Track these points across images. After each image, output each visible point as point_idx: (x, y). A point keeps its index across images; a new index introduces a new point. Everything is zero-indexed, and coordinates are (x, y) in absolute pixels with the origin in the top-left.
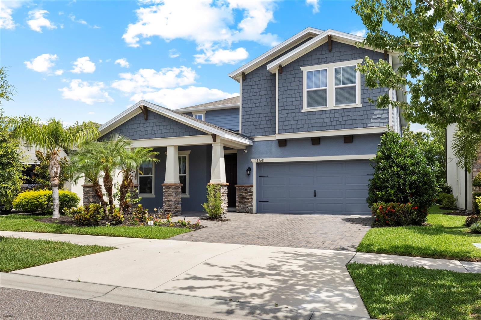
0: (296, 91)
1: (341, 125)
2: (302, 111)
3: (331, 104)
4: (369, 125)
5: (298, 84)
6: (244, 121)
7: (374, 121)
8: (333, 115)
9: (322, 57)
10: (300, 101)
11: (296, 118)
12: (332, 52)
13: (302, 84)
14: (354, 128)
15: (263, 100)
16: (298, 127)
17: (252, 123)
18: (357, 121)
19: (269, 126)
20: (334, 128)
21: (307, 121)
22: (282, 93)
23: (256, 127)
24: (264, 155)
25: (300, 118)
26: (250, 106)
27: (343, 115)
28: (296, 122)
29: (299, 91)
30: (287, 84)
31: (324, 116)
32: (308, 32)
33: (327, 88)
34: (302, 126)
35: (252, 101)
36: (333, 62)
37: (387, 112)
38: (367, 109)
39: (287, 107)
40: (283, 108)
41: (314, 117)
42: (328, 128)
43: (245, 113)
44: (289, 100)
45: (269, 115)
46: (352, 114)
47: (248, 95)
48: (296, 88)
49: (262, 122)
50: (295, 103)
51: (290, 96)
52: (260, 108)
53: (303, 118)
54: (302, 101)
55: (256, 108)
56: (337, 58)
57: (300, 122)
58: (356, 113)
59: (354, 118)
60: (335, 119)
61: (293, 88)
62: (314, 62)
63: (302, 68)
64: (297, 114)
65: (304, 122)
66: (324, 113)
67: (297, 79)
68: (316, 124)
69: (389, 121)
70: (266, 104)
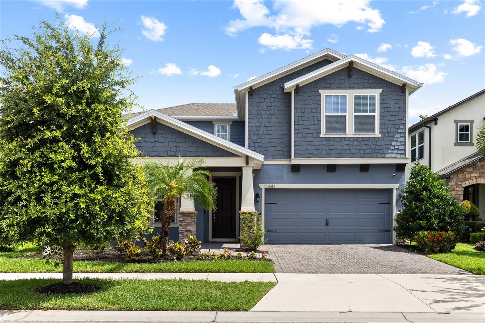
0: (313, 115)
1: (360, 154)
2: (321, 136)
3: (350, 131)
4: (387, 156)
5: (316, 107)
6: (251, 141)
7: (391, 151)
8: (352, 143)
9: (341, 82)
10: (318, 125)
11: (314, 143)
12: (351, 78)
13: (321, 108)
14: (373, 157)
15: (272, 120)
16: (316, 152)
17: (260, 145)
18: (376, 151)
19: (280, 149)
20: (353, 156)
21: (326, 147)
22: (298, 115)
23: (266, 149)
24: (275, 181)
25: (318, 143)
26: (258, 125)
27: (362, 143)
28: (313, 147)
29: (317, 114)
30: (305, 106)
31: (343, 143)
32: (327, 53)
33: (347, 114)
34: (320, 152)
35: (260, 120)
36: (353, 88)
37: (403, 144)
38: (385, 139)
39: (304, 131)
40: (300, 131)
41: (333, 143)
42: (347, 155)
43: (252, 133)
44: (305, 123)
45: (280, 137)
46: (371, 143)
47: (256, 113)
48: (314, 111)
49: (272, 144)
50: (312, 127)
51: (307, 119)
52: (269, 128)
53: (320, 143)
54: (320, 125)
55: (265, 128)
56: (356, 85)
57: (318, 148)
58: (375, 143)
59: (373, 147)
60: (354, 147)
61: (310, 110)
62: (333, 86)
63: (321, 91)
64: (315, 139)
65: (322, 147)
66: (343, 140)
67: (315, 102)
68: (335, 151)
69: (405, 153)
70: (276, 124)
